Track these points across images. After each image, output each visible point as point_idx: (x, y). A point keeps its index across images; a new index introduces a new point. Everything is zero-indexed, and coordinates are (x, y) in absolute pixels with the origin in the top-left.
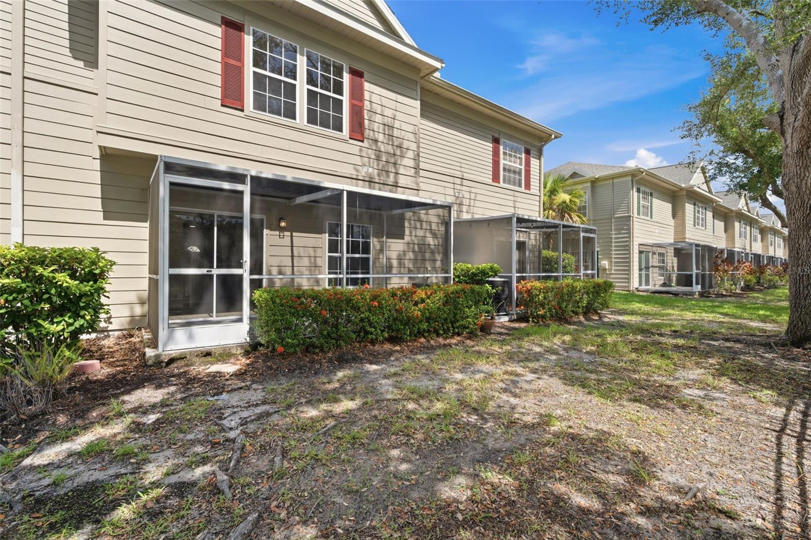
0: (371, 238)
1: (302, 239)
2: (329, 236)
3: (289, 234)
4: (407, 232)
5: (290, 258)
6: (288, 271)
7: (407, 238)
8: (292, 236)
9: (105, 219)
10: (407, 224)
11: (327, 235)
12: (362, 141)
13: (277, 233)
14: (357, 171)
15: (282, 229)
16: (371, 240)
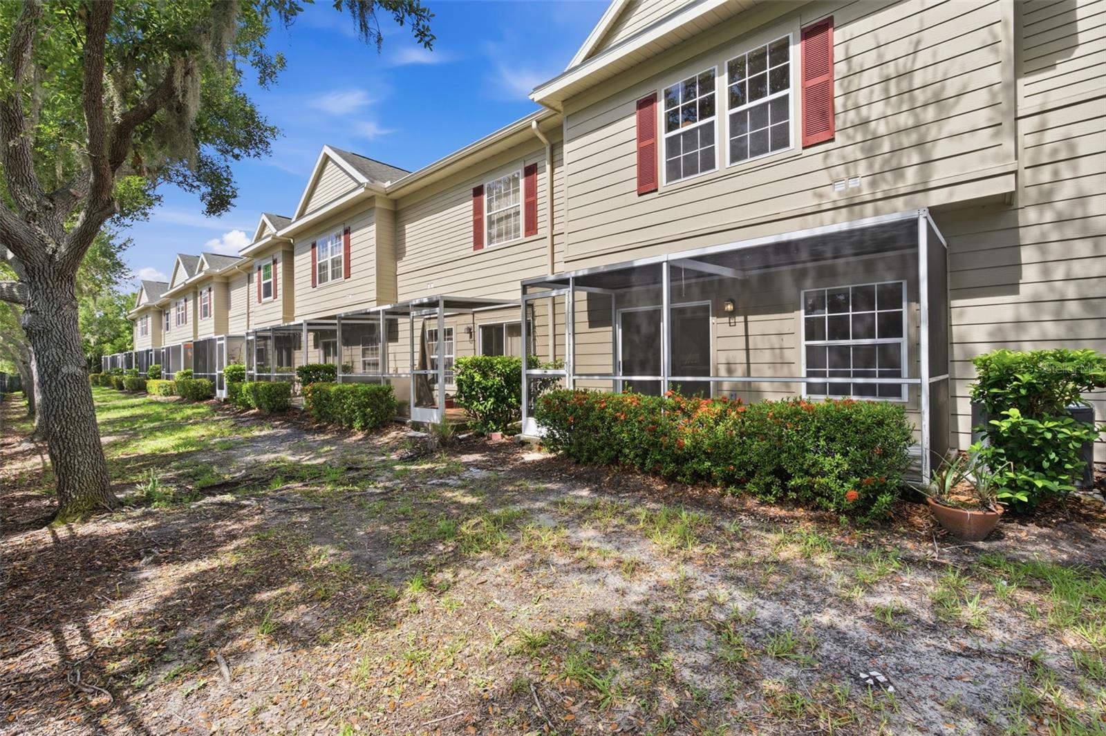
0: (905, 304)
1: (761, 324)
2: (806, 314)
3: (741, 319)
4: (1030, 273)
5: (745, 352)
6: (740, 370)
7: (1025, 291)
8: (746, 322)
9: (590, 327)
10: (1027, 255)
11: (803, 311)
12: (832, 140)
13: (727, 319)
14: (821, 196)
15: (732, 314)
16: (905, 309)
